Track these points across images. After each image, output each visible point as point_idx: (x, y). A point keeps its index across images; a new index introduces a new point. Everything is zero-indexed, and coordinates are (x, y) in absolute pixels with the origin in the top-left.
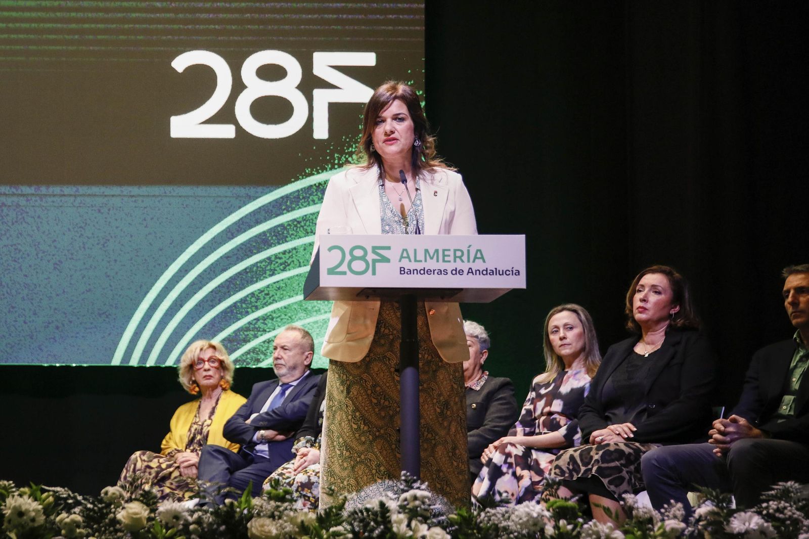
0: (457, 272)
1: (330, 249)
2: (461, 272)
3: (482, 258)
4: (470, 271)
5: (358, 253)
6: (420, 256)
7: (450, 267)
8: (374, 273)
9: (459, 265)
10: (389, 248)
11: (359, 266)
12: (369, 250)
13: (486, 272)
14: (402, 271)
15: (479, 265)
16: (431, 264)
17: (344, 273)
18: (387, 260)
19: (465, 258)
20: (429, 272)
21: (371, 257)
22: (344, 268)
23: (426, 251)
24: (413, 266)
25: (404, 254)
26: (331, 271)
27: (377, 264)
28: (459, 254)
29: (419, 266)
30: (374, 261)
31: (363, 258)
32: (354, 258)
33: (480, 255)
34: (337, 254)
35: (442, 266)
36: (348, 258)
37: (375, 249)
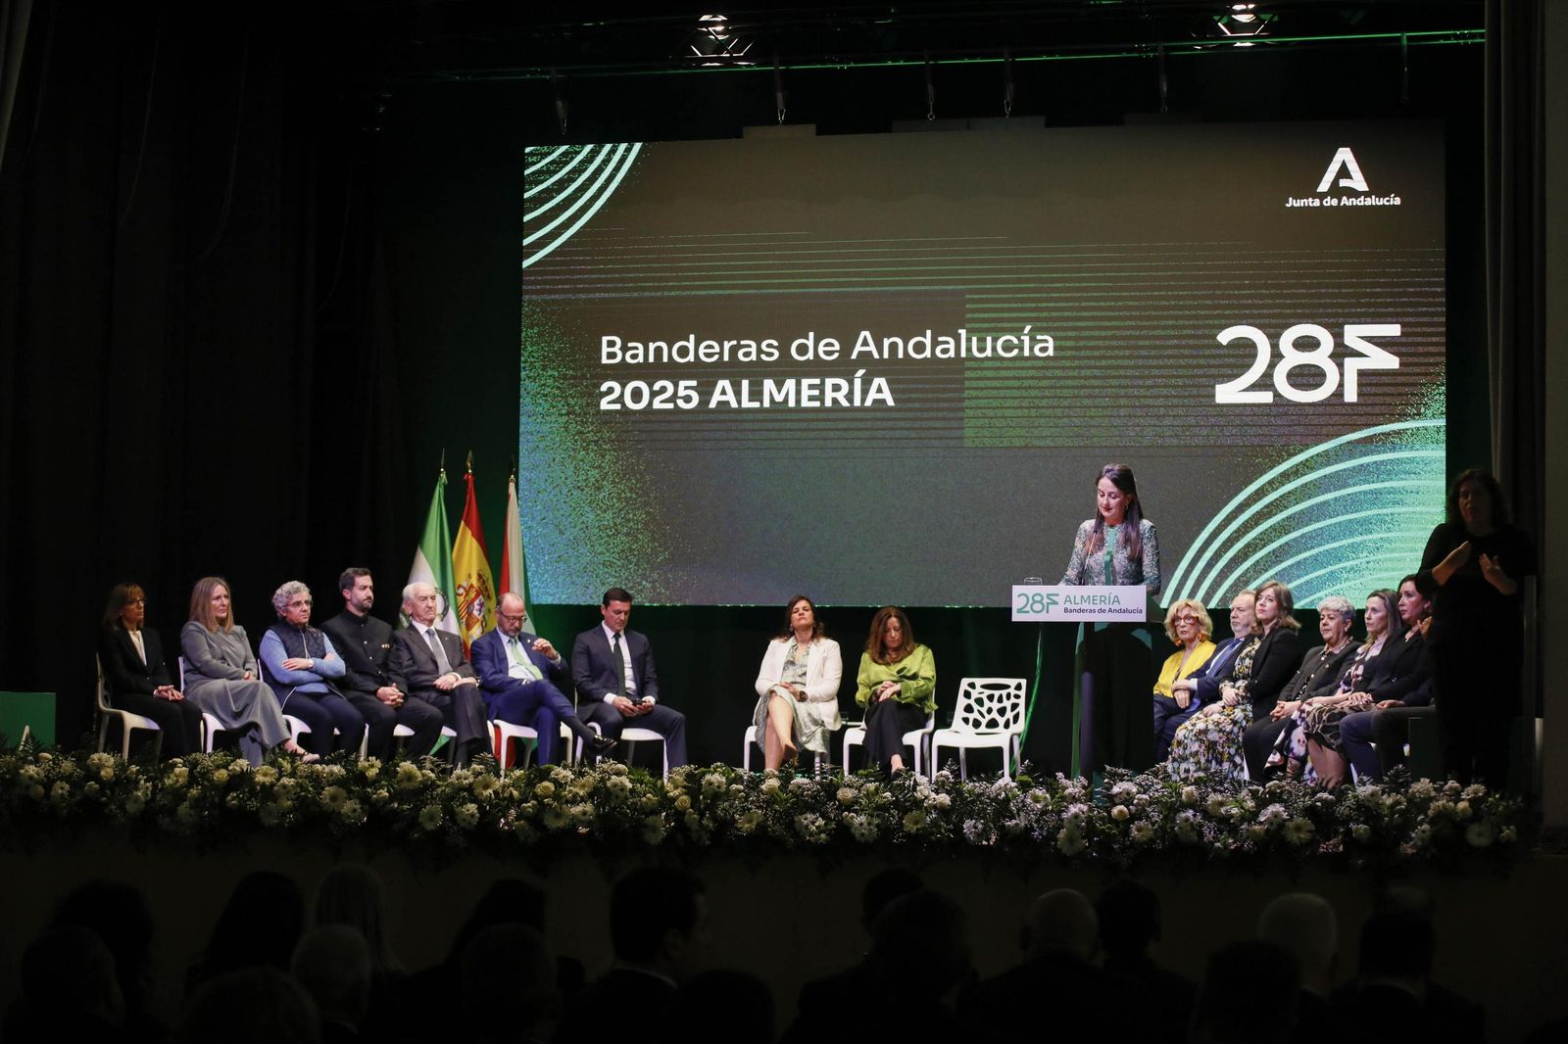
0: (1102, 611)
1: (1019, 596)
2: (1104, 611)
3: (1118, 601)
4: (1110, 610)
5: (1038, 598)
6: (1078, 600)
7: (1097, 608)
8: (1047, 612)
9: (1103, 606)
10: (1057, 595)
11: (1038, 607)
12: (1045, 597)
13: (1120, 611)
14: (1066, 610)
15: (1116, 606)
16: (1085, 606)
17: (1028, 612)
18: (1055, 603)
19: (1107, 601)
20: (1083, 611)
21: (1046, 601)
22: (1028, 608)
23: (1082, 597)
24: (1073, 607)
25: (1068, 599)
26: (1019, 611)
27: (1050, 606)
28: (1103, 599)
29: (1077, 607)
30: (1048, 604)
31: (1040, 602)
32: (1035, 602)
33: (1117, 600)
34: (1024, 599)
35: (1092, 607)
36: (1031, 601)
37: (1048, 595)
